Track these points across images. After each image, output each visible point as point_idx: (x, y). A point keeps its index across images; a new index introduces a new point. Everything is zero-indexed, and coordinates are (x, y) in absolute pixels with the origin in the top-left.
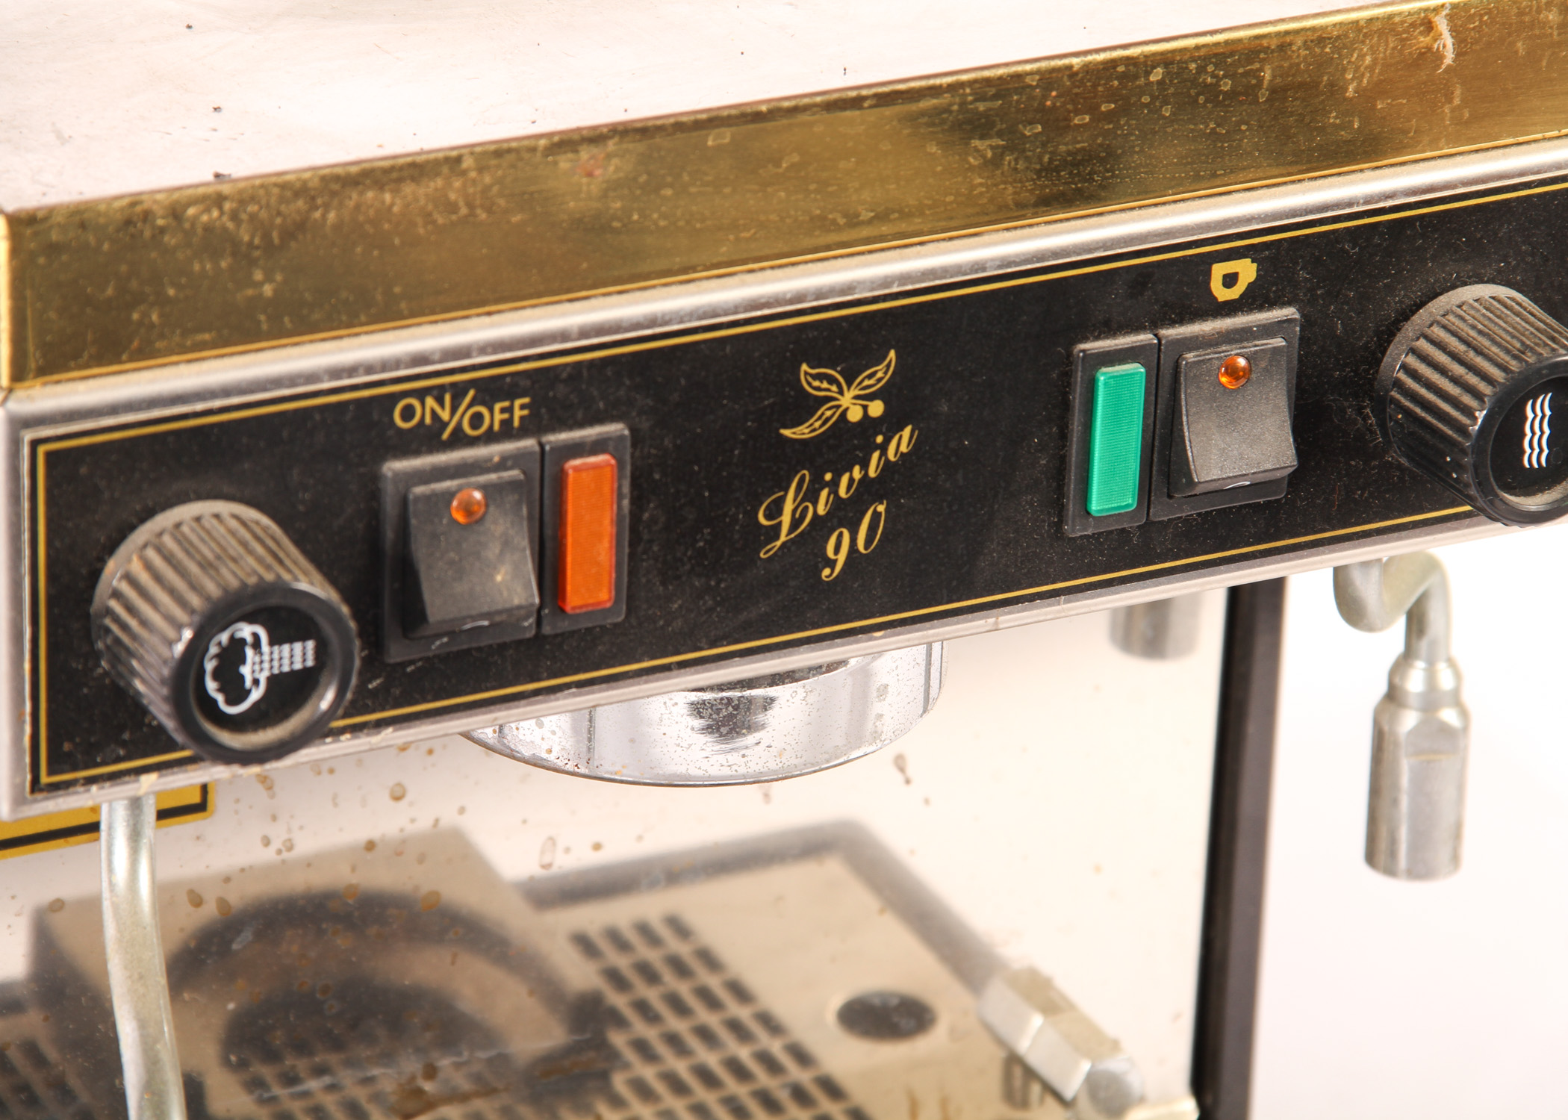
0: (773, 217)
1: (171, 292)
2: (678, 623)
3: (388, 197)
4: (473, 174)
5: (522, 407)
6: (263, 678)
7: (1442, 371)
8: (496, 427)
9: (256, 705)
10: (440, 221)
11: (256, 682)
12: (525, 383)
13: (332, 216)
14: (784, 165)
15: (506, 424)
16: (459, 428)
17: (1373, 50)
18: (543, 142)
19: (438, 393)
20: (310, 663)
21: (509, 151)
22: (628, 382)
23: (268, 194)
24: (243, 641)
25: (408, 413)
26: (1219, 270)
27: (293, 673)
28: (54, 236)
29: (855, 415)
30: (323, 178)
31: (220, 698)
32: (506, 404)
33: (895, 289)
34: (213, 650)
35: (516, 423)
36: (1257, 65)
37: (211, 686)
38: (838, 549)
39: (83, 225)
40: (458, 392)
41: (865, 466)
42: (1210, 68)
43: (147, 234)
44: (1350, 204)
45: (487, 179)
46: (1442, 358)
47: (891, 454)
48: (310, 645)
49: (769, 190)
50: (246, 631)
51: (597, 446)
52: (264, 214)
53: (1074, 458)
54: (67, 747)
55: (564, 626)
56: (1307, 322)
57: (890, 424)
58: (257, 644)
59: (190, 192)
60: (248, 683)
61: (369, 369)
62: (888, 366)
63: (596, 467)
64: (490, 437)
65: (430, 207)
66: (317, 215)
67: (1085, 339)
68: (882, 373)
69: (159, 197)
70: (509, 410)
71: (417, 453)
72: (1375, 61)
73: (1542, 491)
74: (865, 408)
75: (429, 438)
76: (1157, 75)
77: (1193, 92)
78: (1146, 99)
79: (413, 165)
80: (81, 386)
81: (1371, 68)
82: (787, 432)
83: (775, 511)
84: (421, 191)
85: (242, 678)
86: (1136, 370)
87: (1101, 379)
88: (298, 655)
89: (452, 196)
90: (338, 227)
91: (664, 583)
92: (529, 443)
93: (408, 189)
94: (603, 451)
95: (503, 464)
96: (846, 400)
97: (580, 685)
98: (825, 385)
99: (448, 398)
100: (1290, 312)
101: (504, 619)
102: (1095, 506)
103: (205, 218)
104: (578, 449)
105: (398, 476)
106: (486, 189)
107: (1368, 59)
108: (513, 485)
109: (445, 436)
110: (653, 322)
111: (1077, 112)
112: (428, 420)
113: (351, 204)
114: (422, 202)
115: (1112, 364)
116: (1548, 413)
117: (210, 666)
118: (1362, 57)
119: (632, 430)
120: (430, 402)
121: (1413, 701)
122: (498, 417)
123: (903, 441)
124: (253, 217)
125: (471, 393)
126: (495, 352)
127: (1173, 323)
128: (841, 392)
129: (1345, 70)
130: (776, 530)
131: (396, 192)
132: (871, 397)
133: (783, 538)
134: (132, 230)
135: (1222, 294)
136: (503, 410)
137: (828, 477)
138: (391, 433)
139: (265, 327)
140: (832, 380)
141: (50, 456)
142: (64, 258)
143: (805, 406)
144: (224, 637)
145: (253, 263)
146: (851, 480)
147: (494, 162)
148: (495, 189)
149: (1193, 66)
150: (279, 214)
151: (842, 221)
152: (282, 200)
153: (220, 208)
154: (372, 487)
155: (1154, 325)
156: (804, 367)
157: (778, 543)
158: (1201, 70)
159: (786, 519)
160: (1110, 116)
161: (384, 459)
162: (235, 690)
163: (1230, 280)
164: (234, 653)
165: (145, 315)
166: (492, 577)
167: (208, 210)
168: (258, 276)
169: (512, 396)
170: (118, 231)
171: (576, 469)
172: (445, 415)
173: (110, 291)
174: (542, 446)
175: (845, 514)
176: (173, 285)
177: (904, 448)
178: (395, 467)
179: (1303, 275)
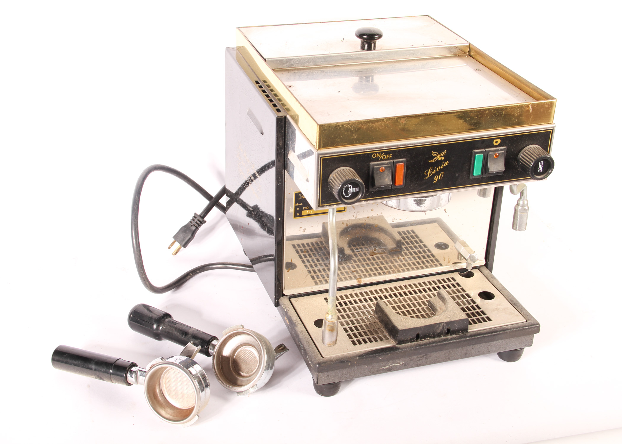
0: (429, 130)
1: (341, 137)
2: (412, 188)
3: (373, 124)
4: (386, 122)
5: (391, 156)
6: (351, 192)
7: (527, 157)
8: (387, 158)
9: (350, 196)
10: (381, 128)
11: (350, 193)
12: (391, 152)
13: (365, 127)
14: (431, 122)
15: (388, 158)
16: (382, 158)
17: (520, 110)
18: (396, 118)
19: (379, 153)
20: (358, 191)
21: (391, 118)
22: (406, 153)
23: (356, 123)
24: (348, 187)
25: (374, 156)
26: (495, 141)
28: (325, 128)
29: (440, 159)
30: (364, 121)
31: (345, 195)
32: (389, 155)
33: (447, 141)
34: (344, 188)
35: (390, 158)
36: (502, 111)
37: (344, 193)
38: (436, 179)
39: (329, 127)
40: (382, 153)
41: (441, 167)
42: (495, 111)
43: (338, 128)
44: (515, 132)
45: (388, 123)
46: (527, 155)
47: (445, 165)
48: (358, 188)
49: (429, 126)
50: (349, 186)
51: (401, 162)
52: (355, 126)
53: (472, 167)
54: (324, 201)
55: (395, 187)
56: (507, 149)
57: (445, 161)
58: (350, 188)
59: (345, 122)
60: (349, 193)
61: (369, 149)
63: (401, 165)
64: (386, 160)
65: (379, 126)
66: (363, 126)
67: (474, 150)
68: (444, 153)
69: (340, 123)
70: (389, 156)
71: (375, 161)
72: (520, 111)
73: (541, 175)
74: (441, 158)
75: (377, 159)
76: (487, 112)
77: (492, 115)
78: (485, 115)
79: (377, 120)
80: (328, 150)
81: (519, 112)
82: (429, 161)
83: (427, 172)
84: (378, 124)
85: (348, 192)
86: (482, 155)
87: (476, 156)
88: (356, 189)
89: (382, 125)
90: (366, 128)
91: (410, 182)
92: (392, 161)
93: (376, 123)
94: (402, 163)
95: (388, 164)
96: (438, 157)
97: (397, 196)
98: (435, 155)
99: (380, 154)
100: (505, 147)
101: (387, 186)
102: (474, 174)
103: (347, 126)
104: (399, 162)
105: (372, 164)
106: (387, 124)
107: (519, 111)
108: (389, 167)
109: (379, 159)
110: (411, 144)
111: (475, 117)
112: (377, 157)
113: (368, 125)
114: (378, 125)
115: (478, 154)
116: (542, 164)
117: (344, 190)
118: (518, 111)
119: (407, 160)
120: (378, 154)
121: (521, 205)
122: (387, 157)
123: (446, 163)
124: (353, 126)
125: (384, 153)
126: (387, 147)
127: (487, 148)
128: (438, 156)
129: (515, 112)
131: (374, 124)
132: (442, 157)
133: (428, 176)
134: (336, 127)
135: (495, 144)
136: (388, 156)
137: (435, 168)
138: (372, 158)
139: (354, 142)
140: (436, 154)
141: (323, 159)
142: (327, 131)
143: (432, 158)
144: (346, 186)
145: (353, 133)
146: (439, 169)
147: (389, 120)
148: (389, 124)
149: (493, 111)
150: (357, 126)
151: (439, 131)
152: (358, 124)
153: (349, 125)
154: (369, 166)
155: (485, 148)
156: (433, 152)
157: (427, 177)
158: (494, 111)
159: (429, 174)
160: (480, 117)
161: (371, 162)
162: (347, 194)
163: (496, 142)
164: (347, 189)
165: (338, 140)
166: (385, 180)
167: (347, 125)
168: (354, 135)
169: (389, 154)
170: (334, 128)
171: (398, 165)
172: (380, 156)
173: (333, 136)
174: (393, 161)
175: (437, 173)
176: (342, 136)
177: (447, 164)
178: (372, 163)
179: (507, 142)
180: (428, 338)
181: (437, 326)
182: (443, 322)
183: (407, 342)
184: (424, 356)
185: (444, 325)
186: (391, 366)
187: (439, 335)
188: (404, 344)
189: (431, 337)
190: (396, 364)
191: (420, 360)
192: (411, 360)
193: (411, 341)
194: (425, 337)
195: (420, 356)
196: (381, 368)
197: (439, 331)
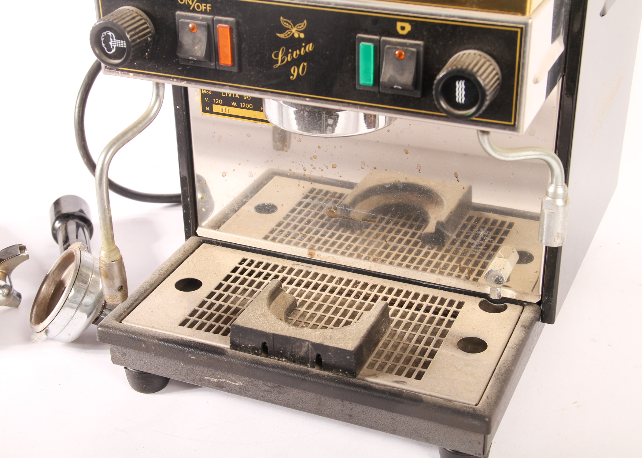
2: (253, 78)
5: (209, 7)
6: (115, 46)
8: (203, 10)
9: (114, 53)
11: (113, 47)
12: (209, 0)
15: (206, 10)
16: (194, 8)
20: (125, 47)
22: (235, 8)
24: (109, 35)
26: (400, 24)
27: (121, 48)
29: (296, 35)
31: (106, 49)
32: (205, 5)
33: (306, 3)
34: (103, 36)
35: (208, 11)
37: (103, 45)
38: (295, 72)
41: (300, 51)
44: (440, 16)
47: (307, 50)
48: (125, 42)
50: (110, 33)
51: (226, 22)
55: (221, 68)
57: (307, 40)
58: (112, 38)
60: (112, 47)
62: (305, 24)
63: (225, 27)
64: (201, 12)
67: (360, 33)
68: (303, 25)
70: (206, 6)
71: (184, 11)
73: (462, 110)
74: (299, 34)
75: (187, 8)
82: (278, 35)
83: (277, 55)
85: (110, 45)
86: (371, 45)
87: (362, 45)
88: (122, 44)
92: (210, 17)
94: (227, 24)
95: (202, 20)
96: (294, 30)
98: (287, 24)
100: (420, 43)
102: (361, 82)
104: (220, 22)
105: (179, 15)
108: (203, 25)
112: (186, 3)
115: (364, 42)
116: (464, 86)
117: (102, 39)
119: (235, 21)
122: (204, 8)
123: (310, 47)
127: (386, 36)
128: (292, 28)
130: (277, 62)
132: (301, 32)
133: (279, 64)
135: (401, 32)
136: (205, 6)
137: (290, 51)
138: (178, 4)
140: (289, 24)
143: (283, 30)
144: (105, 33)
146: (297, 54)
154: (173, 16)
155: (381, 35)
159: (280, 59)
161: (177, 10)
162: (109, 48)
163: (403, 28)
164: (107, 38)
166: (194, 47)
169: (207, 4)
171: (220, 26)
172: (191, 3)
174: (213, 18)
175: (296, 62)
177: (310, 49)
178: (178, 13)
179: (425, 33)
180: (284, 360)
181: (298, 344)
182: (308, 340)
183: (246, 349)
184: (275, 387)
185: (308, 346)
186: (220, 380)
187: (303, 361)
188: (242, 351)
189: (288, 359)
190: (229, 382)
191: (268, 391)
192: (254, 385)
193: (253, 350)
194: (280, 355)
195: (269, 384)
196: (206, 378)
197: (302, 354)
